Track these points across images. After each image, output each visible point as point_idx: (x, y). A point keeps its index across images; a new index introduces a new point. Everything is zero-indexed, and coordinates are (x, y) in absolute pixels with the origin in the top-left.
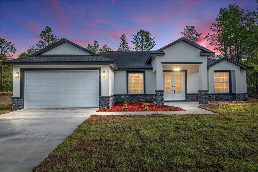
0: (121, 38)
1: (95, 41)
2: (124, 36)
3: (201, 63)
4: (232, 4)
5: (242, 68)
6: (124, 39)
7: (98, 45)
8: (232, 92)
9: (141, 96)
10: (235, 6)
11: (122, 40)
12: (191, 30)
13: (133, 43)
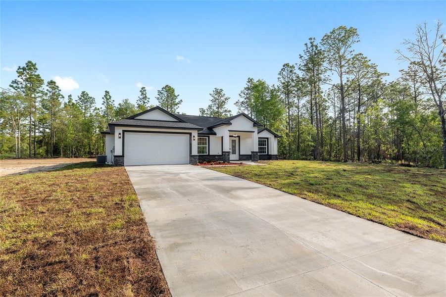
0: (141, 91)
1: (106, 92)
2: (144, 89)
3: (254, 132)
4: (261, 80)
5: (275, 137)
6: (145, 93)
7: (110, 97)
8: (269, 154)
9: (206, 157)
10: (263, 81)
11: (142, 94)
12: (219, 93)
13: (158, 99)
